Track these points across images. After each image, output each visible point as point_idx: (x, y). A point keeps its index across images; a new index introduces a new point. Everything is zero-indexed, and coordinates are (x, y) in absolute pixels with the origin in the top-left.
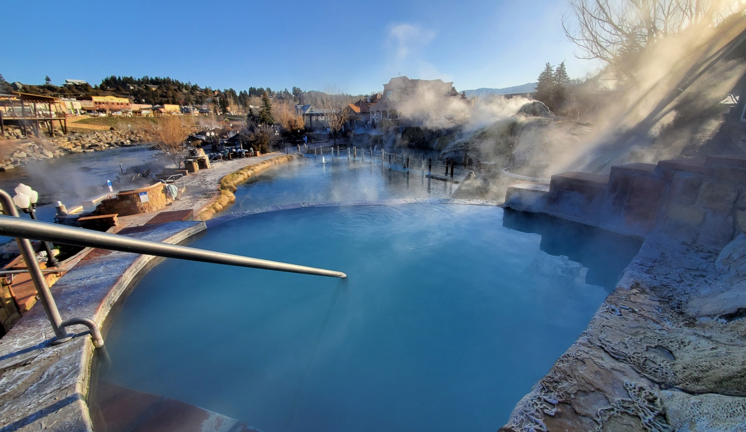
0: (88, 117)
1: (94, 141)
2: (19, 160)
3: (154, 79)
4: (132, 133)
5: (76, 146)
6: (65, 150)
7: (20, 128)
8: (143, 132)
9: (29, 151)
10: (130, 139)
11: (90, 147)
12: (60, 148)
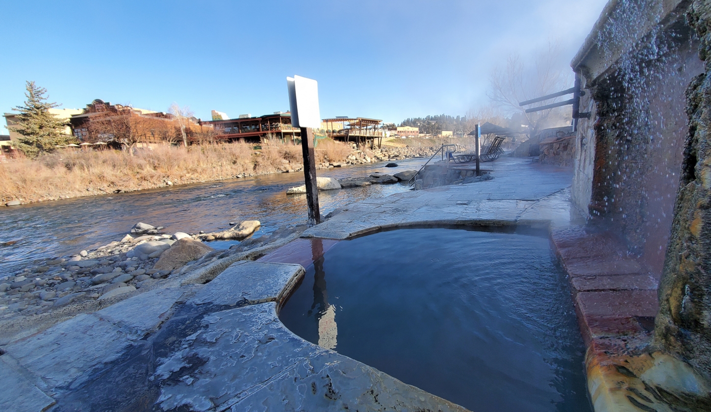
0: (394, 138)
1: (396, 153)
2: (351, 161)
3: (433, 117)
4: (421, 149)
5: (385, 156)
6: (378, 158)
7: (356, 144)
8: (429, 149)
9: (358, 156)
10: (419, 154)
11: (393, 158)
12: (375, 156)
